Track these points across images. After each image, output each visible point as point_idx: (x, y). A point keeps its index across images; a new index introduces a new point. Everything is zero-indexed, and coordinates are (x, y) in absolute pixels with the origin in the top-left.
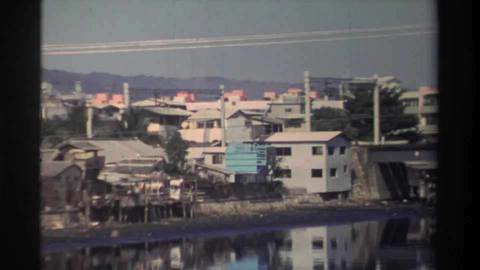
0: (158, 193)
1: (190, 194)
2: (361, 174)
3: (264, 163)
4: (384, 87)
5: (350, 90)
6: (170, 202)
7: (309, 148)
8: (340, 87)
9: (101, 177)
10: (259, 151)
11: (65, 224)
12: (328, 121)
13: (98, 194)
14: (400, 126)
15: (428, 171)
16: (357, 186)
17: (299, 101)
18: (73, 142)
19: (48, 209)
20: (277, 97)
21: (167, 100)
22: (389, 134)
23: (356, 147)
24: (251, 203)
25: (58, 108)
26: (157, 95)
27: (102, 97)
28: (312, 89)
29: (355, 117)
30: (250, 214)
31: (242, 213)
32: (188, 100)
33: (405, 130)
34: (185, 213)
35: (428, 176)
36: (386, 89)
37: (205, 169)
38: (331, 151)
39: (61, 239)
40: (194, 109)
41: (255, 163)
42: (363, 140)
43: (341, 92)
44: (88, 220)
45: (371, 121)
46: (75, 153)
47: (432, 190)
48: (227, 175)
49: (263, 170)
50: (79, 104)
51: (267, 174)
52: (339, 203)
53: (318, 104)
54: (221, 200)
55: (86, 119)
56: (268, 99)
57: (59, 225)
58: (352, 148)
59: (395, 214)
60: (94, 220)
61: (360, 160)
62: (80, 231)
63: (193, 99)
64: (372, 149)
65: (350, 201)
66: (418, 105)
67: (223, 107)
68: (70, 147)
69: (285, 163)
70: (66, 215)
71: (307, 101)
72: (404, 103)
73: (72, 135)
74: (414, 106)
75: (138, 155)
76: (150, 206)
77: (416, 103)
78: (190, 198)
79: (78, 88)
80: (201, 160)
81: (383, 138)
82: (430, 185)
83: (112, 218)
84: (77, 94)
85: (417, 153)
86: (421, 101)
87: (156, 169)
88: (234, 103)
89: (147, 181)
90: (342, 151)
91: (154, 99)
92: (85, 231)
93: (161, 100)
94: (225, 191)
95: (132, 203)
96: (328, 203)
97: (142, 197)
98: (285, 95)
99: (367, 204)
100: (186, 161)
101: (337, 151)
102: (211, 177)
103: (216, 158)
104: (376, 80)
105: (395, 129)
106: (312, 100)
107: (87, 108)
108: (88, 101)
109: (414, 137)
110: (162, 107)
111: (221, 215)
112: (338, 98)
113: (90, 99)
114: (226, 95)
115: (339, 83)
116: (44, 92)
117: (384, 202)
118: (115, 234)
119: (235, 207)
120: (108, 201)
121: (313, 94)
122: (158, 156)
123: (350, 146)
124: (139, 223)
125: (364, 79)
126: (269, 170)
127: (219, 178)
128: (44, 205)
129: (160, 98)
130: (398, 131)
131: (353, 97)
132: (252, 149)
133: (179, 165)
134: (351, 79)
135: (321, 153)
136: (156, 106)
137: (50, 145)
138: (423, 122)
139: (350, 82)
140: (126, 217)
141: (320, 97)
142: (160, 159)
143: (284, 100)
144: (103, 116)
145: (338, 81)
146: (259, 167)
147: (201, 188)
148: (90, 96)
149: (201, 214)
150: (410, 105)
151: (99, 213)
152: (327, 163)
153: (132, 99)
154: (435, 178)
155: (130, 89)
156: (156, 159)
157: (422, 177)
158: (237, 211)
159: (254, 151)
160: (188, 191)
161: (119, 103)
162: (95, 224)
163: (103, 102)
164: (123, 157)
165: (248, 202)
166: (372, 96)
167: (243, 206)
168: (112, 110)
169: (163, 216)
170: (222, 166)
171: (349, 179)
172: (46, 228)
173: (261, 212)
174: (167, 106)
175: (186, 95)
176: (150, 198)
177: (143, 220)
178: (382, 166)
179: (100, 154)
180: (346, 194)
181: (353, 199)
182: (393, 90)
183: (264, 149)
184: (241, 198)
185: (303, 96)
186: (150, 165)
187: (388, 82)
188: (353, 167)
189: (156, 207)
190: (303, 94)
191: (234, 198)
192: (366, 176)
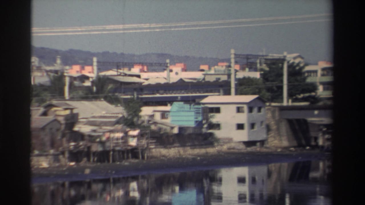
0: (120, 141)
1: (144, 142)
2: (274, 127)
3: (200, 119)
4: (291, 62)
5: (265, 64)
6: (129, 148)
7: (234, 107)
8: (258, 61)
9: (76, 129)
10: (196, 109)
11: (49, 164)
12: (249, 88)
13: (75, 141)
14: (303, 91)
15: (325, 126)
16: (271, 137)
17: (227, 72)
18: (54, 102)
19: (36, 152)
20: (210, 69)
21: (126, 71)
22: (294, 97)
23: (270, 107)
24: (191, 148)
25: (42, 76)
26: (118, 67)
27: (77, 68)
28: (236, 63)
29: (269, 84)
30: (190, 157)
31: (184, 156)
32: (142, 71)
33: (307, 95)
34: (140, 157)
35: (325, 129)
36: (293, 63)
37: (155, 123)
38: (251, 110)
39: (46, 175)
40: (146, 77)
41: (193, 119)
42: (275, 102)
43: (258, 65)
44: (67, 160)
45: (281, 88)
46: (56, 111)
47: (328, 139)
48: (172, 128)
49: (199, 124)
50: (59, 74)
51: (202, 128)
52: (258, 149)
53: (241, 75)
54: (168, 146)
55: (64, 85)
56: (202, 70)
57: (45, 165)
58: (267, 108)
59: (300, 158)
60: (72, 161)
61: (273, 117)
62: (61, 169)
63: (146, 70)
64: (282, 109)
65: (266, 148)
66: (317, 76)
67: (169, 76)
68: (51, 106)
69: (216, 118)
70: (50, 157)
71: (233, 72)
72: (306, 75)
73: (53, 97)
74: (314, 76)
75: (104, 112)
76: (114, 151)
77: (315, 73)
78: (144, 145)
79: (59, 61)
80: (152, 116)
81: (290, 101)
82: (327, 136)
83: (85, 159)
84: (58, 66)
85: (316, 112)
86: (320, 73)
87: (118, 122)
88: (177, 73)
89: (111, 131)
90: (259, 110)
91: (116, 70)
92: (65, 169)
93: (121, 71)
94: (171, 140)
95: (100, 149)
96: (249, 149)
97: (108, 144)
98: (216, 67)
99: (279, 150)
100: (140, 117)
101: (255, 110)
102: (160, 129)
103: (164, 115)
104: (285, 57)
105: (299, 94)
106: (236, 71)
107: (65, 76)
108: (66, 71)
109: (314, 100)
110: (123, 76)
111: (168, 157)
112: (256, 70)
113: (67, 70)
114: (171, 67)
115: (258, 58)
116: (33, 64)
117: (292, 149)
118: (87, 171)
119: (179, 152)
120: (82, 147)
121: (237, 67)
122: (119, 114)
123: (265, 106)
124: (106, 164)
125: (276, 56)
126: (204, 124)
127: (165, 130)
128: (34, 149)
129: (120, 69)
130: (302, 96)
131: (267, 69)
132: (190, 108)
133: (135, 119)
134: (266, 56)
135: (243, 112)
136: (118, 75)
137: (37, 104)
138: (321, 88)
139: (265, 57)
140: (96, 159)
141: (243, 69)
142: (120, 116)
143: (215, 71)
144: (76, 83)
145: (257, 57)
146: (196, 122)
147: (153, 138)
148: (67, 67)
149: (152, 157)
150: (310, 76)
151: (75, 156)
152: (249, 118)
153: (99, 70)
154: (330, 131)
155: (98, 62)
156: (118, 115)
157: (321, 130)
158: (180, 155)
159: (192, 110)
160: (143, 139)
161: (90, 72)
162: (73, 164)
163: (77, 72)
164: (92, 114)
165: (189, 148)
166: (282, 68)
167: (185, 151)
168: (84, 78)
169: (123, 158)
170: (168, 121)
171: (265, 131)
172: (36, 167)
173: (199, 156)
174: (126, 75)
175: (141, 67)
176: (114, 145)
177: (109, 161)
178: (290, 122)
179: (75, 111)
180: (262, 142)
181: (268, 146)
182: (298, 64)
183: (199, 108)
184: (183, 145)
185: (230, 69)
186: (113, 120)
187: (295, 58)
188: (267, 122)
189: (119, 151)
190: (230, 66)
191: (178, 145)
192: (278, 129)
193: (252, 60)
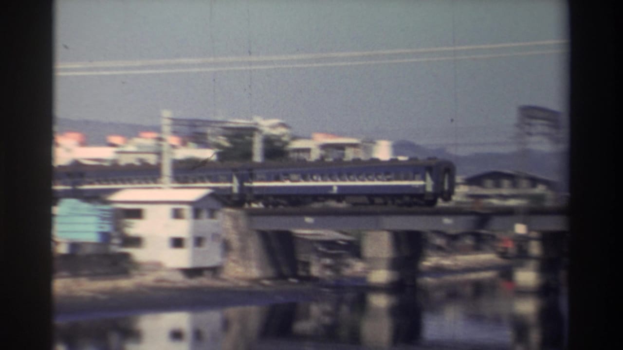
2: (235, 243)
3: (107, 228)
4: (267, 133)
5: (223, 135)
7: (167, 209)
8: (209, 131)
10: (101, 212)
16: (230, 260)
17: (155, 149)
20: (126, 143)
23: (230, 210)
28: (174, 133)
36: (270, 135)
38: (197, 213)
43: (210, 138)
48: (58, 244)
49: (106, 237)
53: (183, 153)
56: (113, 145)
58: (225, 211)
61: (236, 227)
64: (252, 213)
65: (224, 280)
66: (310, 156)
69: (135, 228)
71: (165, 147)
72: (292, 155)
77: (307, 154)
85: (309, 220)
86: (315, 152)
88: (68, 150)
90: (211, 215)
96: (195, 282)
98: (136, 140)
99: (242, 284)
101: (205, 214)
104: (257, 124)
106: (173, 147)
115: (208, 126)
117: (267, 282)
121: (173, 140)
125: (242, 122)
131: (226, 144)
134: (225, 122)
135: (182, 217)
139: (222, 125)
141: (184, 144)
143: (137, 147)
145: (207, 123)
152: (193, 228)
159: (94, 213)
166: (251, 143)
171: (220, 250)
173: (103, 292)
178: (265, 236)
180: (215, 270)
181: (226, 277)
182: (280, 138)
183: (107, 210)
185: (161, 143)
187: (273, 127)
188: (225, 236)
190: (161, 139)
192: (243, 250)
193: (200, 130)
